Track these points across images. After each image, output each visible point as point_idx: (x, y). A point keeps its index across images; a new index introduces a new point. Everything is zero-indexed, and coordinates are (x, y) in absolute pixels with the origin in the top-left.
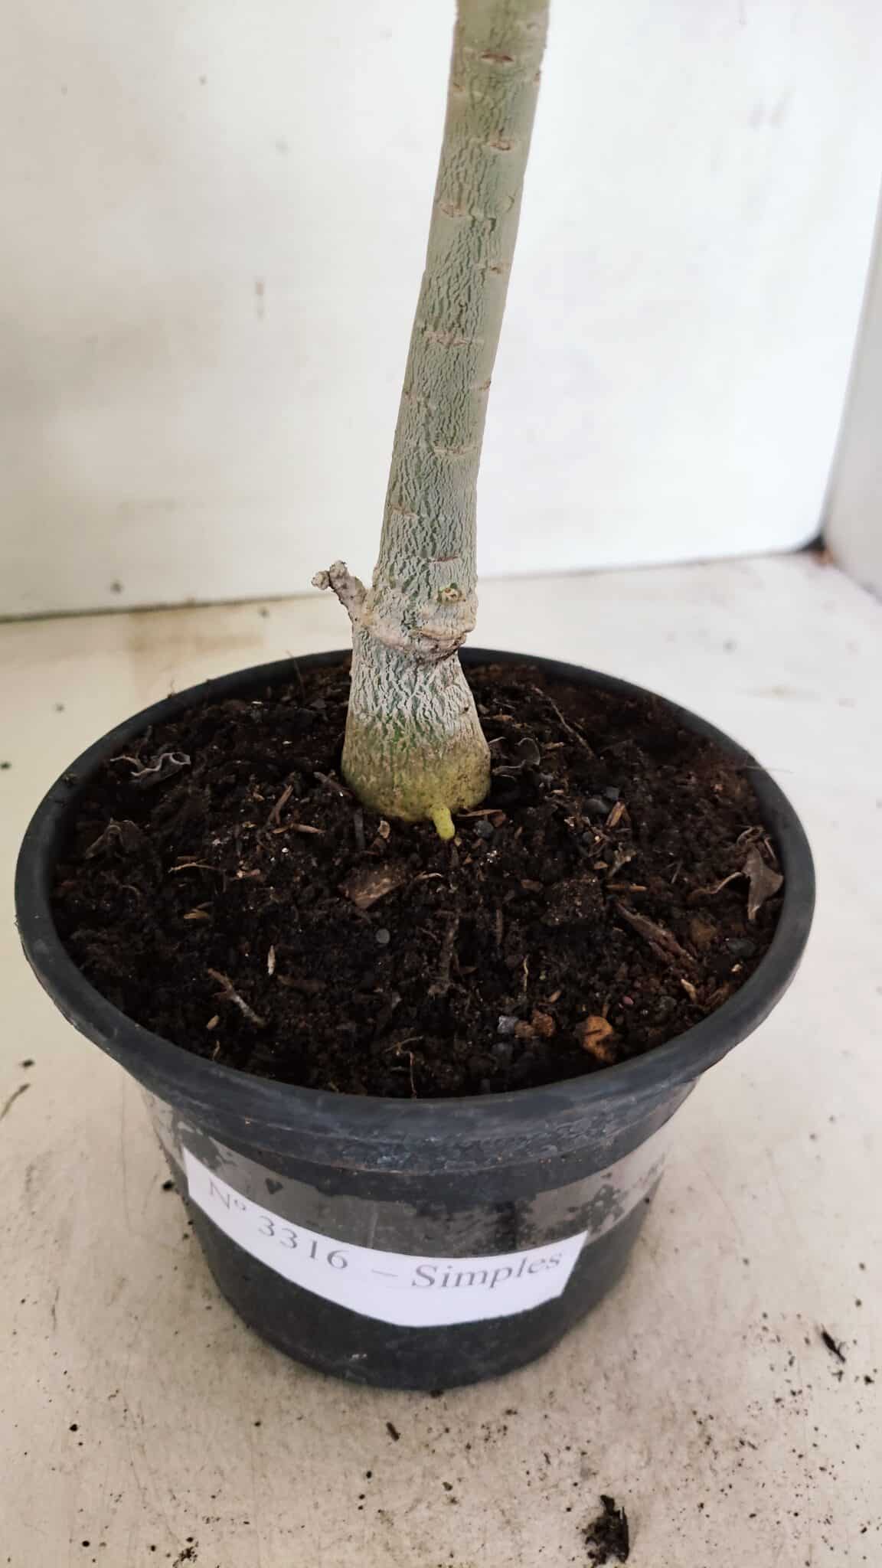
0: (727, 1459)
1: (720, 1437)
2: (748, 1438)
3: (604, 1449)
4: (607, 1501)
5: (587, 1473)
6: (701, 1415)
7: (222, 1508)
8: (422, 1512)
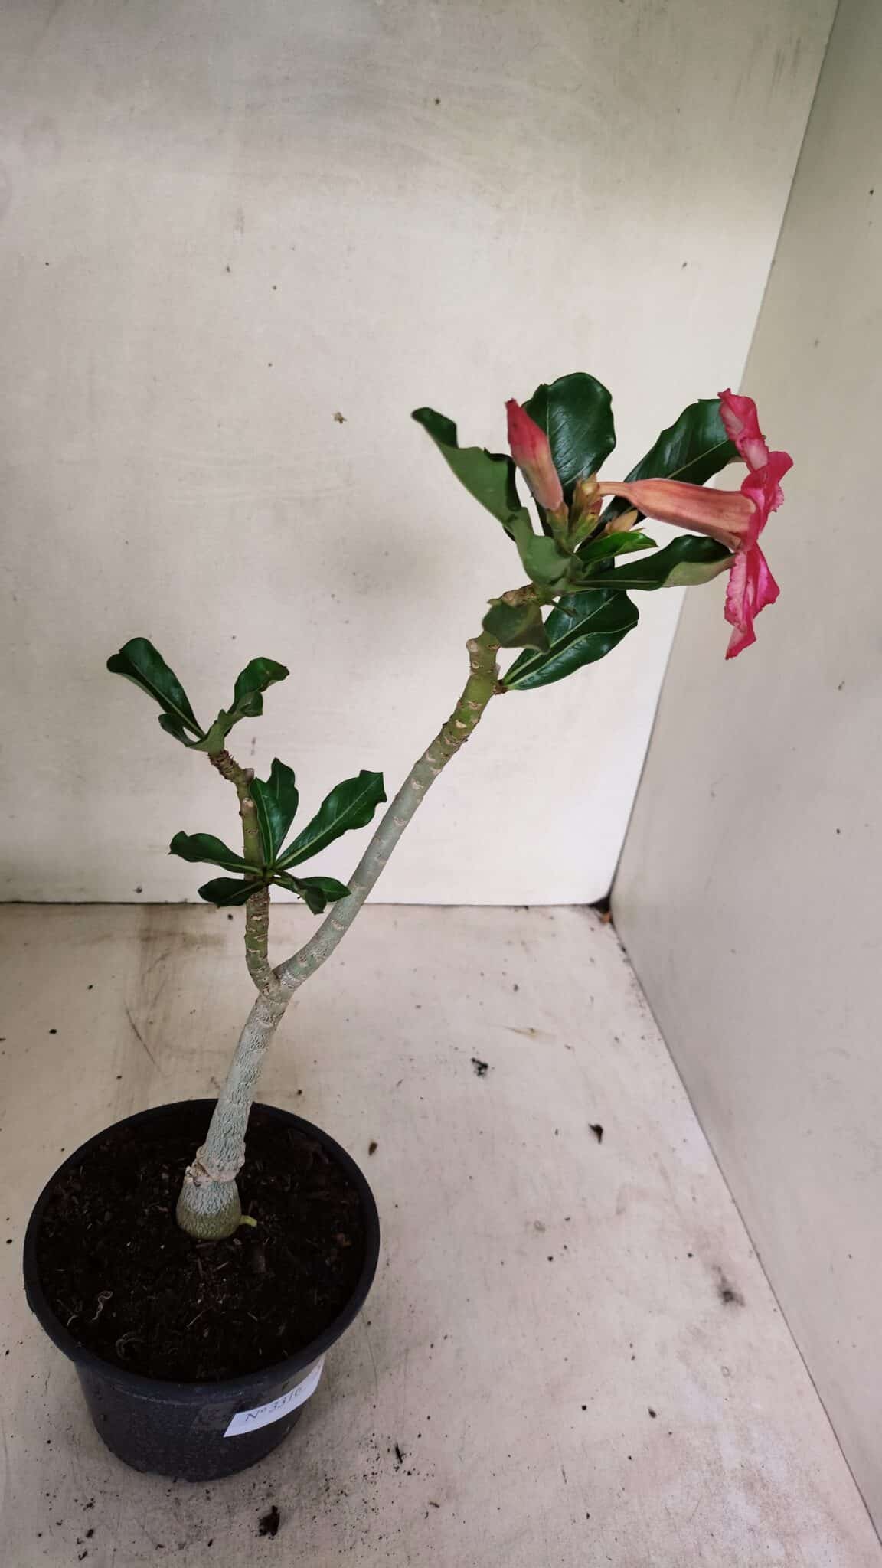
0: (333, 1498)
1: (333, 1487)
2: (346, 1491)
3: (280, 1485)
4: (274, 1509)
5: (269, 1495)
6: (329, 1476)
7: (109, 1488)
8: (193, 1502)
